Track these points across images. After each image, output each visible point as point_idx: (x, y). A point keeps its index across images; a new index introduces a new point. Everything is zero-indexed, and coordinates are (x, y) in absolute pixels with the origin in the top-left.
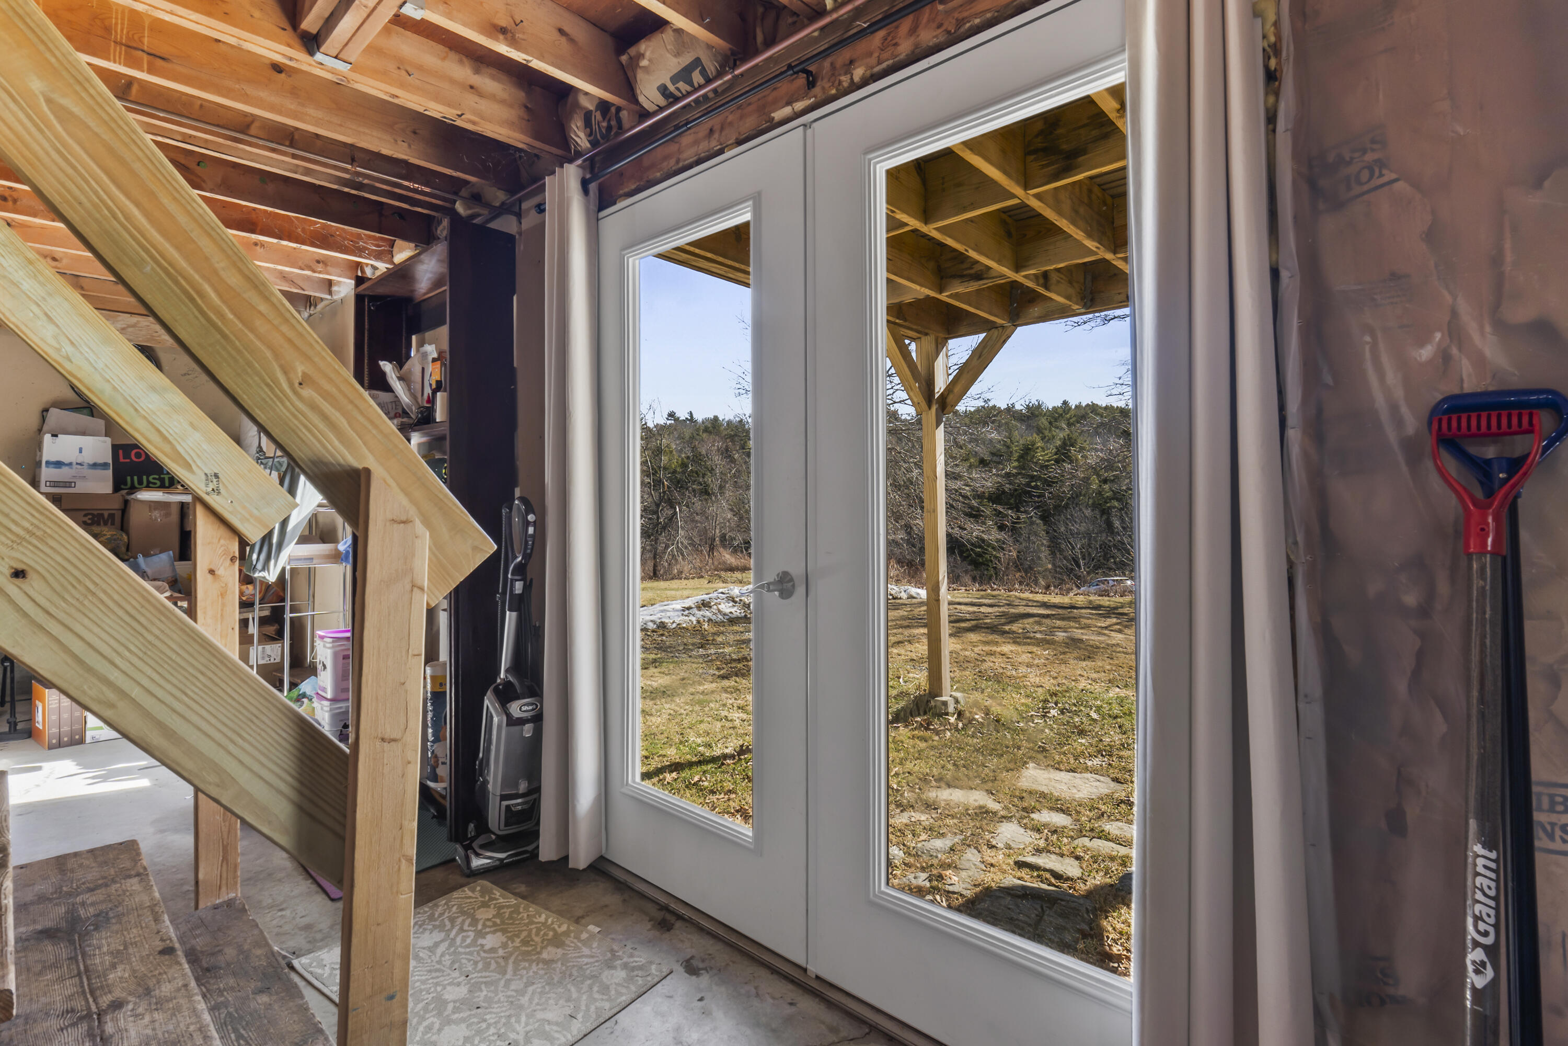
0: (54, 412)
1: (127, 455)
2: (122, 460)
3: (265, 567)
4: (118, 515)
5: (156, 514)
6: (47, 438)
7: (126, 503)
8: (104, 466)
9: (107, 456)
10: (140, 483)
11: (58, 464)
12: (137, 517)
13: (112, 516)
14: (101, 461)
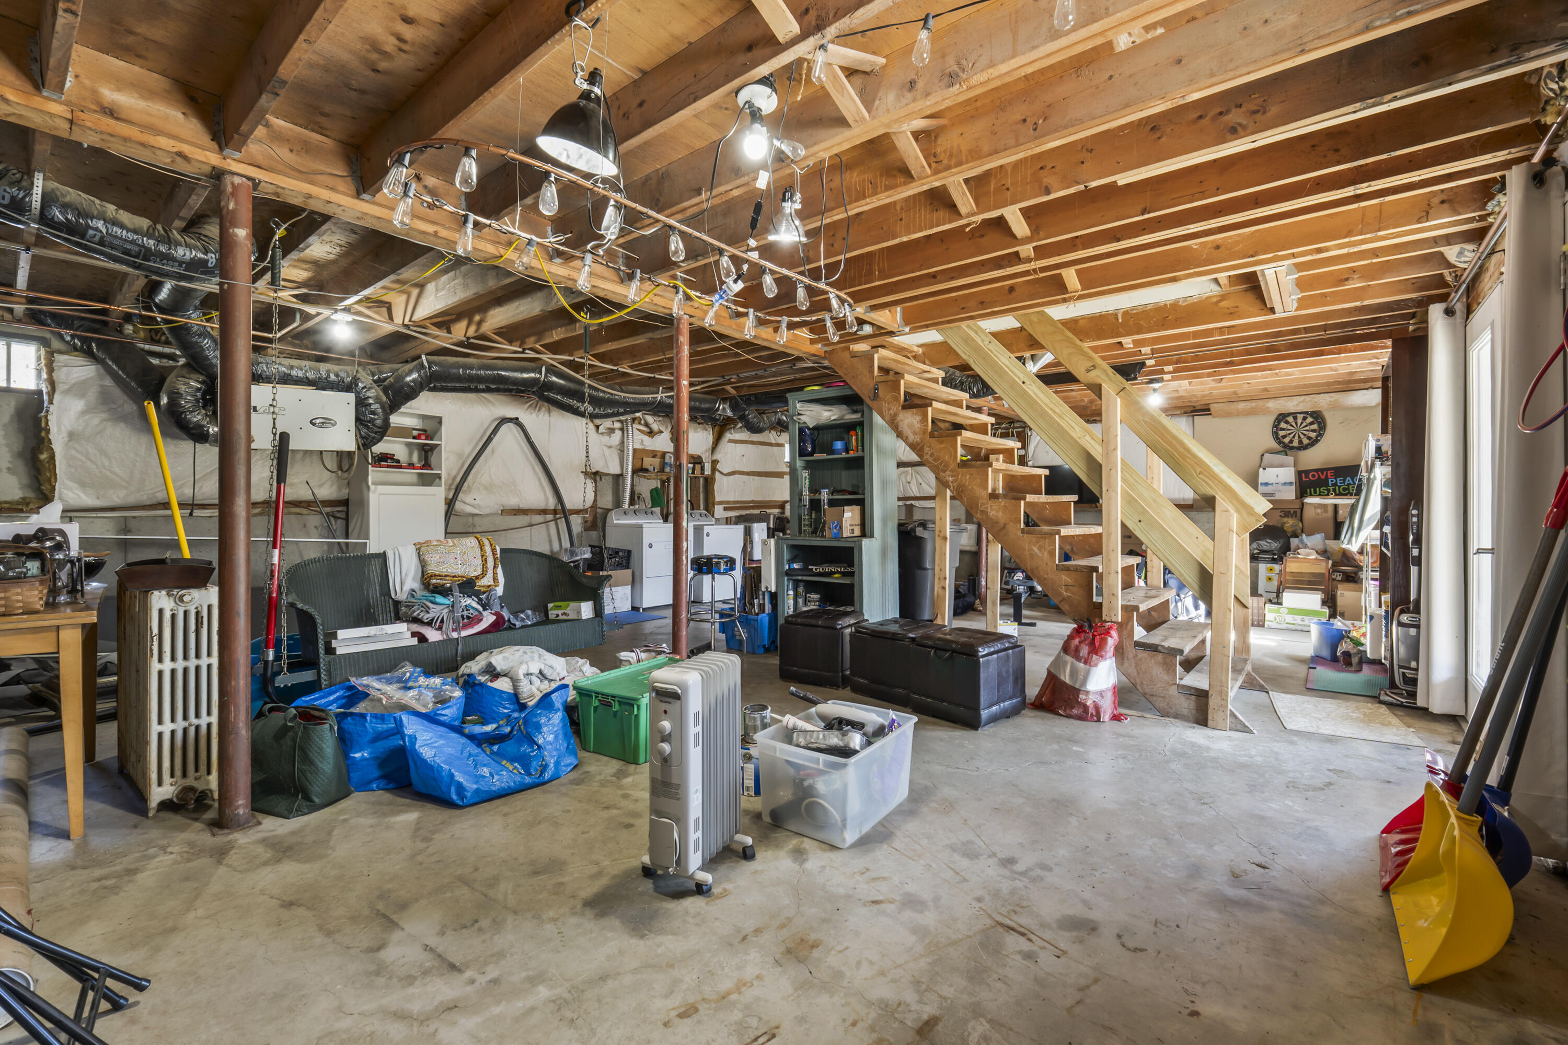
0: (1266, 455)
1: (1307, 476)
2: (1304, 479)
3: (1350, 542)
4: (1299, 511)
5: (1319, 511)
6: (1261, 470)
7: (1303, 504)
8: (1291, 483)
9: (1292, 478)
10: (1315, 492)
11: (1266, 484)
12: (1309, 514)
13: (1295, 512)
14: (1288, 481)
